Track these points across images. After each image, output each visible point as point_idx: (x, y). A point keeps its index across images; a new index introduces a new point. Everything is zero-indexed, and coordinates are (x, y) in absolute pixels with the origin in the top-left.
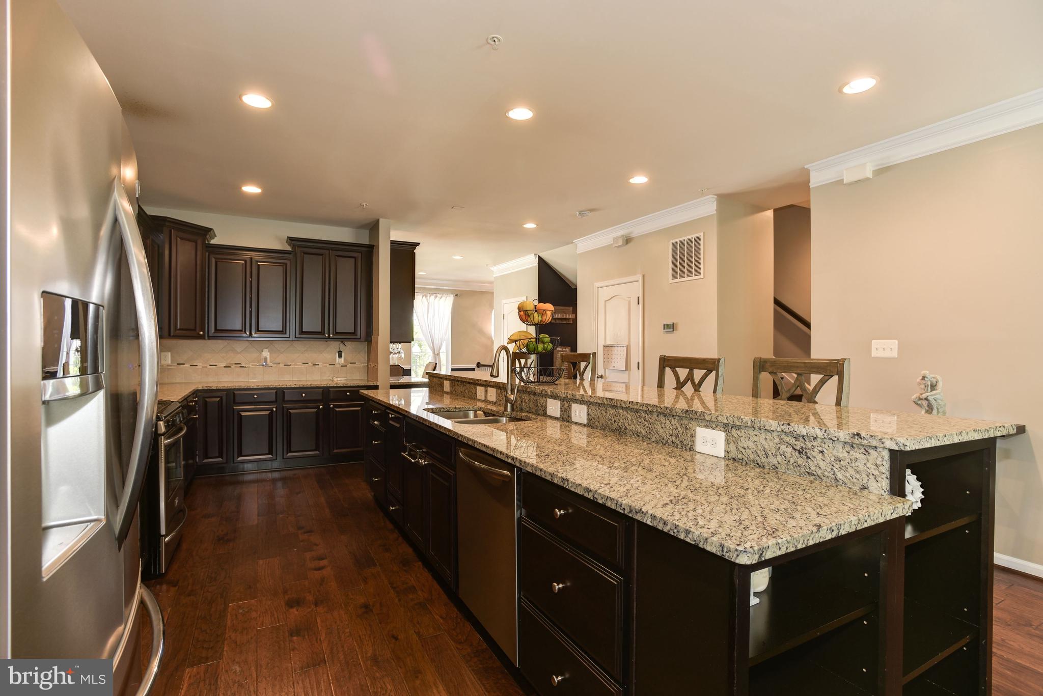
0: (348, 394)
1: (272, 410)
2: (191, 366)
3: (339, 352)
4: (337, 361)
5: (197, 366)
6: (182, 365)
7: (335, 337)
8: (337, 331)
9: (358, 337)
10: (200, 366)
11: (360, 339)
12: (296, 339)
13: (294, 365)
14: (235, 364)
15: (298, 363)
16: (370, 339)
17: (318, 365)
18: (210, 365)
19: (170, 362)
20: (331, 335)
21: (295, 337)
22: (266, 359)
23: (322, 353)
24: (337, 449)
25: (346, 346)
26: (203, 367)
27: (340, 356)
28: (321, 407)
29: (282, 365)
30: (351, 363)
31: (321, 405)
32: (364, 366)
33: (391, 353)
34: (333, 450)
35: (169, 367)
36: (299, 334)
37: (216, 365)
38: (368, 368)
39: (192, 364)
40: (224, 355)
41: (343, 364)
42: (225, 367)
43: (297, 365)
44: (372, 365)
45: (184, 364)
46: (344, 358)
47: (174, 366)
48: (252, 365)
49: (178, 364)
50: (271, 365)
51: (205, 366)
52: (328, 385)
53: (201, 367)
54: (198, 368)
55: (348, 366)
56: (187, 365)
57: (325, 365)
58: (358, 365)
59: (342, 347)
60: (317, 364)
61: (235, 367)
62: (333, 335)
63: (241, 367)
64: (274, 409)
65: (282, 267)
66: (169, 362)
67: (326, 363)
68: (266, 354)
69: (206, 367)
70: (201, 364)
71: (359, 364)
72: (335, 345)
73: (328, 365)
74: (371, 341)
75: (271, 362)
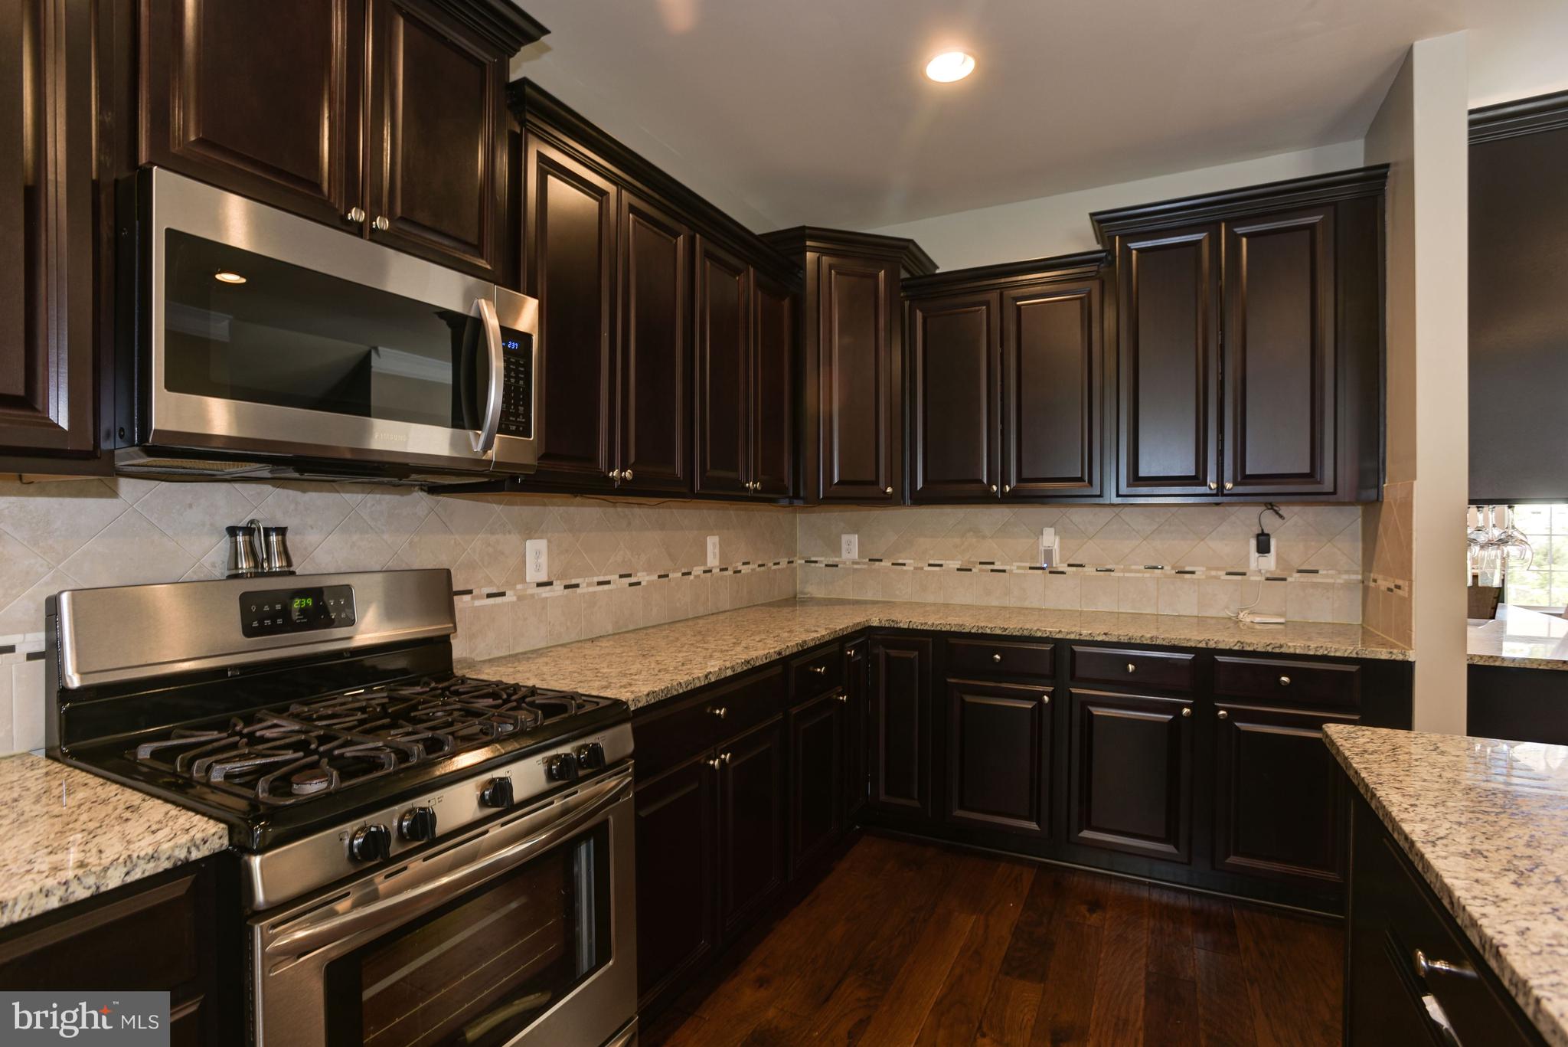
0: (1284, 679)
1: (1041, 701)
2: (893, 564)
3: (1258, 536)
4: (1253, 565)
5: (904, 565)
6: (877, 563)
7: (1241, 489)
8: (1248, 472)
9: (1328, 486)
10: (910, 565)
11: (1334, 493)
12: (1119, 500)
13: (1123, 571)
14: (981, 563)
15: (1133, 567)
16: (1372, 494)
17: (1193, 573)
18: (930, 565)
19: (857, 557)
20: (1229, 486)
21: (1118, 495)
22: (1048, 554)
23: (1203, 540)
24: (1235, 854)
25: (1281, 516)
26: (916, 568)
27: (1263, 547)
28: (1186, 711)
29: (1089, 570)
30: (1300, 571)
31: (1187, 706)
32: (1348, 586)
33: (1473, 541)
34: (1228, 856)
35: (856, 566)
36: (1129, 485)
37: (941, 565)
38: (1366, 590)
39: (895, 562)
40: (957, 540)
41: (1271, 572)
42: (958, 570)
43: (1131, 571)
44: (1383, 584)
45: (881, 560)
46: (1278, 555)
47: (864, 563)
48: (1019, 568)
49: (870, 560)
50: (1063, 567)
51: (920, 565)
52: (1212, 645)
53: (912, 568)
54: (906, 571)
55: (1289, 579)
56: (886, 564)
57: (1214, 573)
58: (1325, 576)
59: (1270, 522)
60: (1188, 569)
61: (981, 570)
62: (1235, 483)
63: (992, 571)
64: (1046, 698)
65: (1078, 302)
66: (855, 554)
67: (1217, 569)
68: (1050, 539)
69: (922, 568)
70: (912, 561)
71: (1332, 577)
72: (1247, 518)
73: (1222, 574)
74: (1378, 500)
75: (1061, 562)
